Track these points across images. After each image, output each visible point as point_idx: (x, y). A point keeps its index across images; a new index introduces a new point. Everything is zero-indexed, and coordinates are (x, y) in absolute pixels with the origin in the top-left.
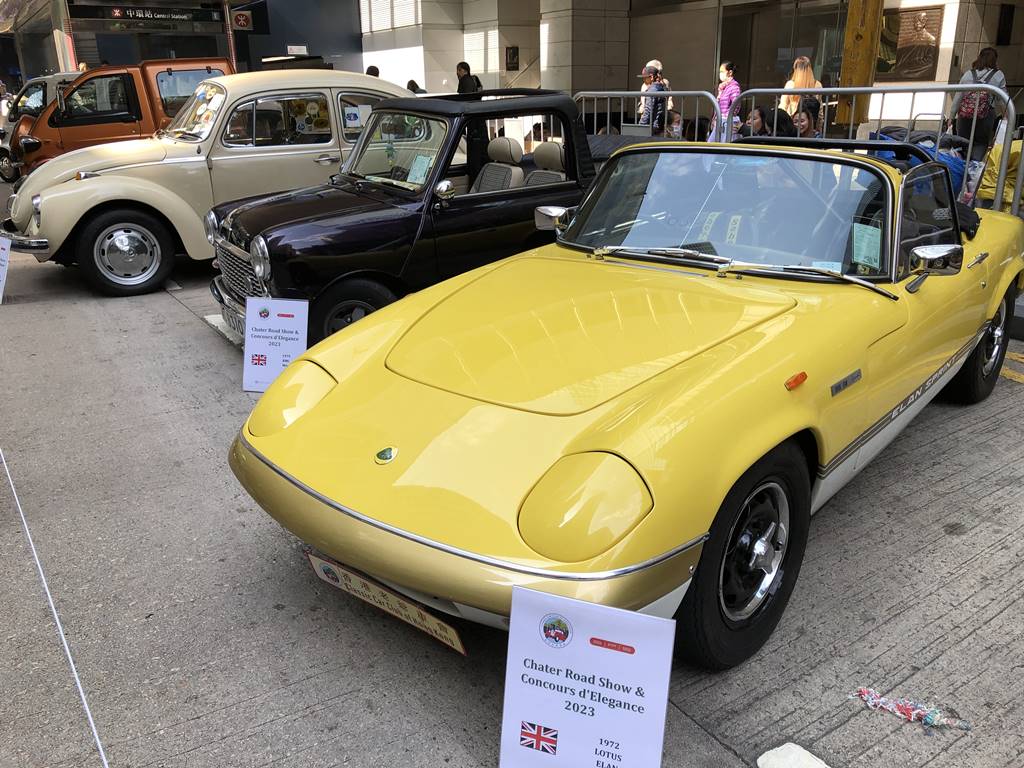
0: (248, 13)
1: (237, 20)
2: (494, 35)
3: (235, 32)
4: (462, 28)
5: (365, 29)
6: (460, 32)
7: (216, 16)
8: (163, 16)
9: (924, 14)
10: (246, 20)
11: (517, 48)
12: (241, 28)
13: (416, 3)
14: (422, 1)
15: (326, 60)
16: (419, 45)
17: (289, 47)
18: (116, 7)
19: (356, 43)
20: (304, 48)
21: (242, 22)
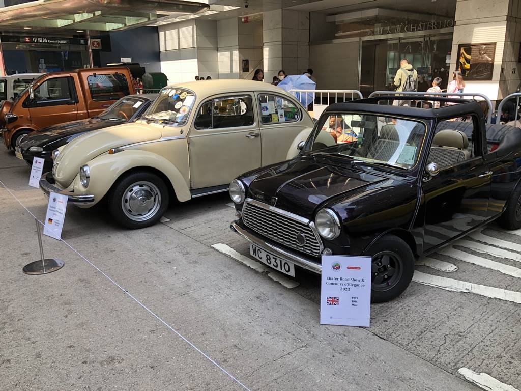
0: (99, 40)
1: (93, 44)
2: (236, 54)
3: (93, 50)
4: (217, 50)
5: (162, 49)
7: (82, 42)
8: (53, 42)
9: (484, 47)
10: (98, 44)
11: (248, 60)
12: (96, 49)
13: (193, 36)
14: (197, 36)
15: (142, 65)
16: (195, 58)
17: (122, 59)
18: (28, 37)
19: (157, 56)
20: (130, 59)
21: (96, 45)
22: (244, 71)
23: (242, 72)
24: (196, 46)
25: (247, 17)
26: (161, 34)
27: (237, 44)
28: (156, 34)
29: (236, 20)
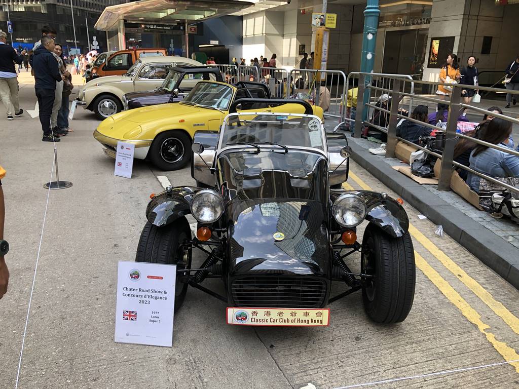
1: (191, 29)
2: (294, 40)
3: (189, 34)
4: (283, 36)
5: (244, 34)
6: (281, 37)
7: (182, 28)
8: (161, 28)
10: (195, 29)
11: (305, 45)
12: (192, 33)
13: (263, 24)
14: (266, 24)
15: (227, 47)
16: (263, 43)
17: (211, 41)
18: (143, 24)
19: (240, 41)
20: (218, 42)
21: (193, 30)
22: (300, 54)
23: (298, 55)
24: (264, 32)
25: (304, 10)
26: (244, 22)
27: (296, 32)
28: (241, 22)
29: (296, 12)
